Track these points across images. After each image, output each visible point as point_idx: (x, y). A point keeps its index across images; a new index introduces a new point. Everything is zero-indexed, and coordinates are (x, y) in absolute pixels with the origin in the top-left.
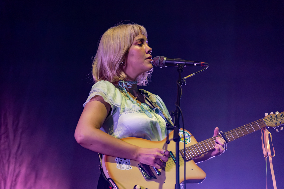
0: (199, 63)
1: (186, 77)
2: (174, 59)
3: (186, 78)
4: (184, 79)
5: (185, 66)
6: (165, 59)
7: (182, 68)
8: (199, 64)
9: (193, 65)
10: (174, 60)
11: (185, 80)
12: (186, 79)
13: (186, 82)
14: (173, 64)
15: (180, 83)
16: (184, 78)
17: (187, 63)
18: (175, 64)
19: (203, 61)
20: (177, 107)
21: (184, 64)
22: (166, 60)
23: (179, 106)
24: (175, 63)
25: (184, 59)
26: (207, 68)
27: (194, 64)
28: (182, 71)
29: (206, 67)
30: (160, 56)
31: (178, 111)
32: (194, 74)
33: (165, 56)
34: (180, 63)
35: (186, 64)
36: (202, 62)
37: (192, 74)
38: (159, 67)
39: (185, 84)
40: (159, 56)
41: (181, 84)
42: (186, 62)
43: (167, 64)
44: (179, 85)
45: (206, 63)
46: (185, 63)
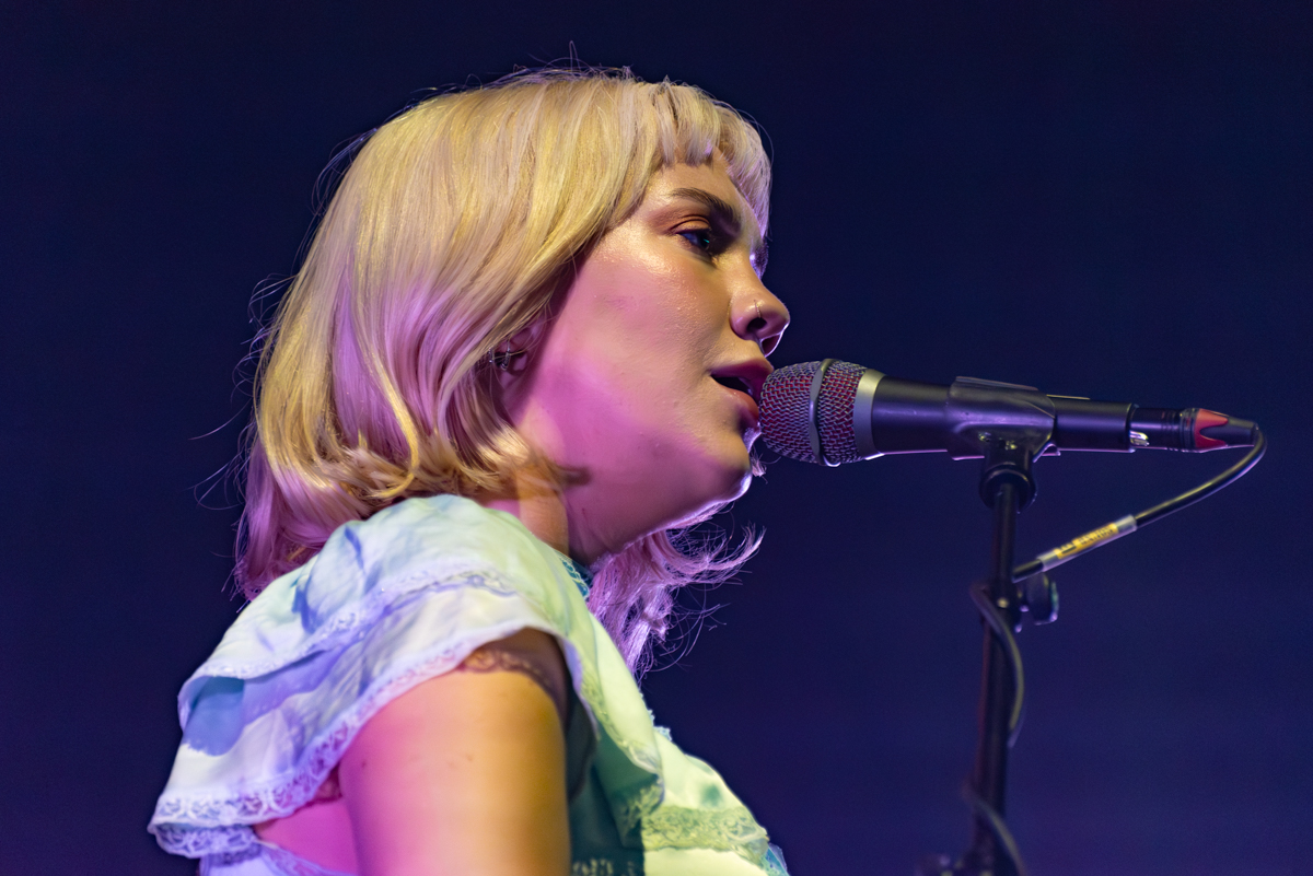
0: (1177, 420)
1: (1057, 552)
2: (946, 385)
3: (1055, 559)
4: (1040, 566)
5: (1051, 450)
6: (868, 385)
7: (1019, 468)
8: (1176, 427)
9: (1122, 439)
10: (954, 392)
11: (1046, 582)
12: (1061, 572)
13: (1055, 597)
14: (937, 433)
15: (1003, 603)
16: (1045, 557)
17: (1064, 421)
18: (958, 429)
19: (1210, 407)
20: (985, 828)
21: (1043, 431)
22: (879, 398)
23: (1000, 809)
24: (957, 423)
25: (1043, 389)
26: (1245, 466)
27: (1128, 428)
28: (1023, 493)
29: (1241, 454)
30: (821, 360)
31: (988, 860)
32: (1128, 520)
33: (871, 364)
34: (1002, 420)
35: (1060, 435)
36: (1204, 417)
37: (1114, 527)
38: (814, 460)
39: (1054, 618)
40: (809, 365)
41: (1013, 615)
42: (1057, 414)
43: (883, 432)
44: (997, 623)
45: (1234, 422)
46: (1049, 423)
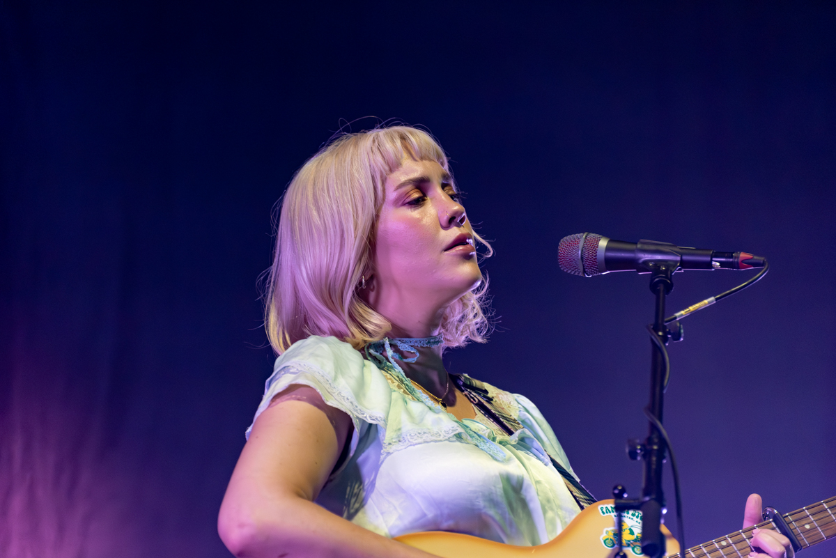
0: (732, 257)
1: (683, 312)
2: (636, 243)
3: (682, 315)
4: (676, 318)
5: (680, 270)
6: (603, 243)
7: (667, 277)
8: (731, 260)
9: (709, 265)
10: (639, 246)
11: (678, 324)
12: (684, 320)
13: (682, 331)
14: (632, 263)
15: (660, 333)
16: (677, 314)
17: (685, 258)
18: (641, 261)
19: (746, 251)
20: (654, 428)
21: (676, 262)
22: (608, 249)
23: (661, 420)
24: (640, 259)
25: (676, 244)
26: (761, 276)
27: (712, 260)
28: (668, 288)
29: (759, 271)
30: (584, 233)
31: (656, 440)
32: (712, 299)
33: (604, 234)
34: (659, 257)
35: (684, 264)
36: (743, 255)
37: (706, 301)
38: (581, 274)
39: (682, 339)
40: (579, 235)
41: (665, 339)
42: (682, 255)
43: (610, 263)
44: (659, 342)
45: (755, 257)
46: (679, 258)
